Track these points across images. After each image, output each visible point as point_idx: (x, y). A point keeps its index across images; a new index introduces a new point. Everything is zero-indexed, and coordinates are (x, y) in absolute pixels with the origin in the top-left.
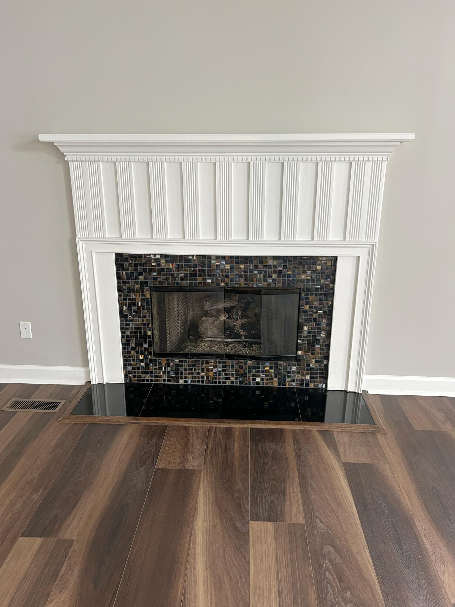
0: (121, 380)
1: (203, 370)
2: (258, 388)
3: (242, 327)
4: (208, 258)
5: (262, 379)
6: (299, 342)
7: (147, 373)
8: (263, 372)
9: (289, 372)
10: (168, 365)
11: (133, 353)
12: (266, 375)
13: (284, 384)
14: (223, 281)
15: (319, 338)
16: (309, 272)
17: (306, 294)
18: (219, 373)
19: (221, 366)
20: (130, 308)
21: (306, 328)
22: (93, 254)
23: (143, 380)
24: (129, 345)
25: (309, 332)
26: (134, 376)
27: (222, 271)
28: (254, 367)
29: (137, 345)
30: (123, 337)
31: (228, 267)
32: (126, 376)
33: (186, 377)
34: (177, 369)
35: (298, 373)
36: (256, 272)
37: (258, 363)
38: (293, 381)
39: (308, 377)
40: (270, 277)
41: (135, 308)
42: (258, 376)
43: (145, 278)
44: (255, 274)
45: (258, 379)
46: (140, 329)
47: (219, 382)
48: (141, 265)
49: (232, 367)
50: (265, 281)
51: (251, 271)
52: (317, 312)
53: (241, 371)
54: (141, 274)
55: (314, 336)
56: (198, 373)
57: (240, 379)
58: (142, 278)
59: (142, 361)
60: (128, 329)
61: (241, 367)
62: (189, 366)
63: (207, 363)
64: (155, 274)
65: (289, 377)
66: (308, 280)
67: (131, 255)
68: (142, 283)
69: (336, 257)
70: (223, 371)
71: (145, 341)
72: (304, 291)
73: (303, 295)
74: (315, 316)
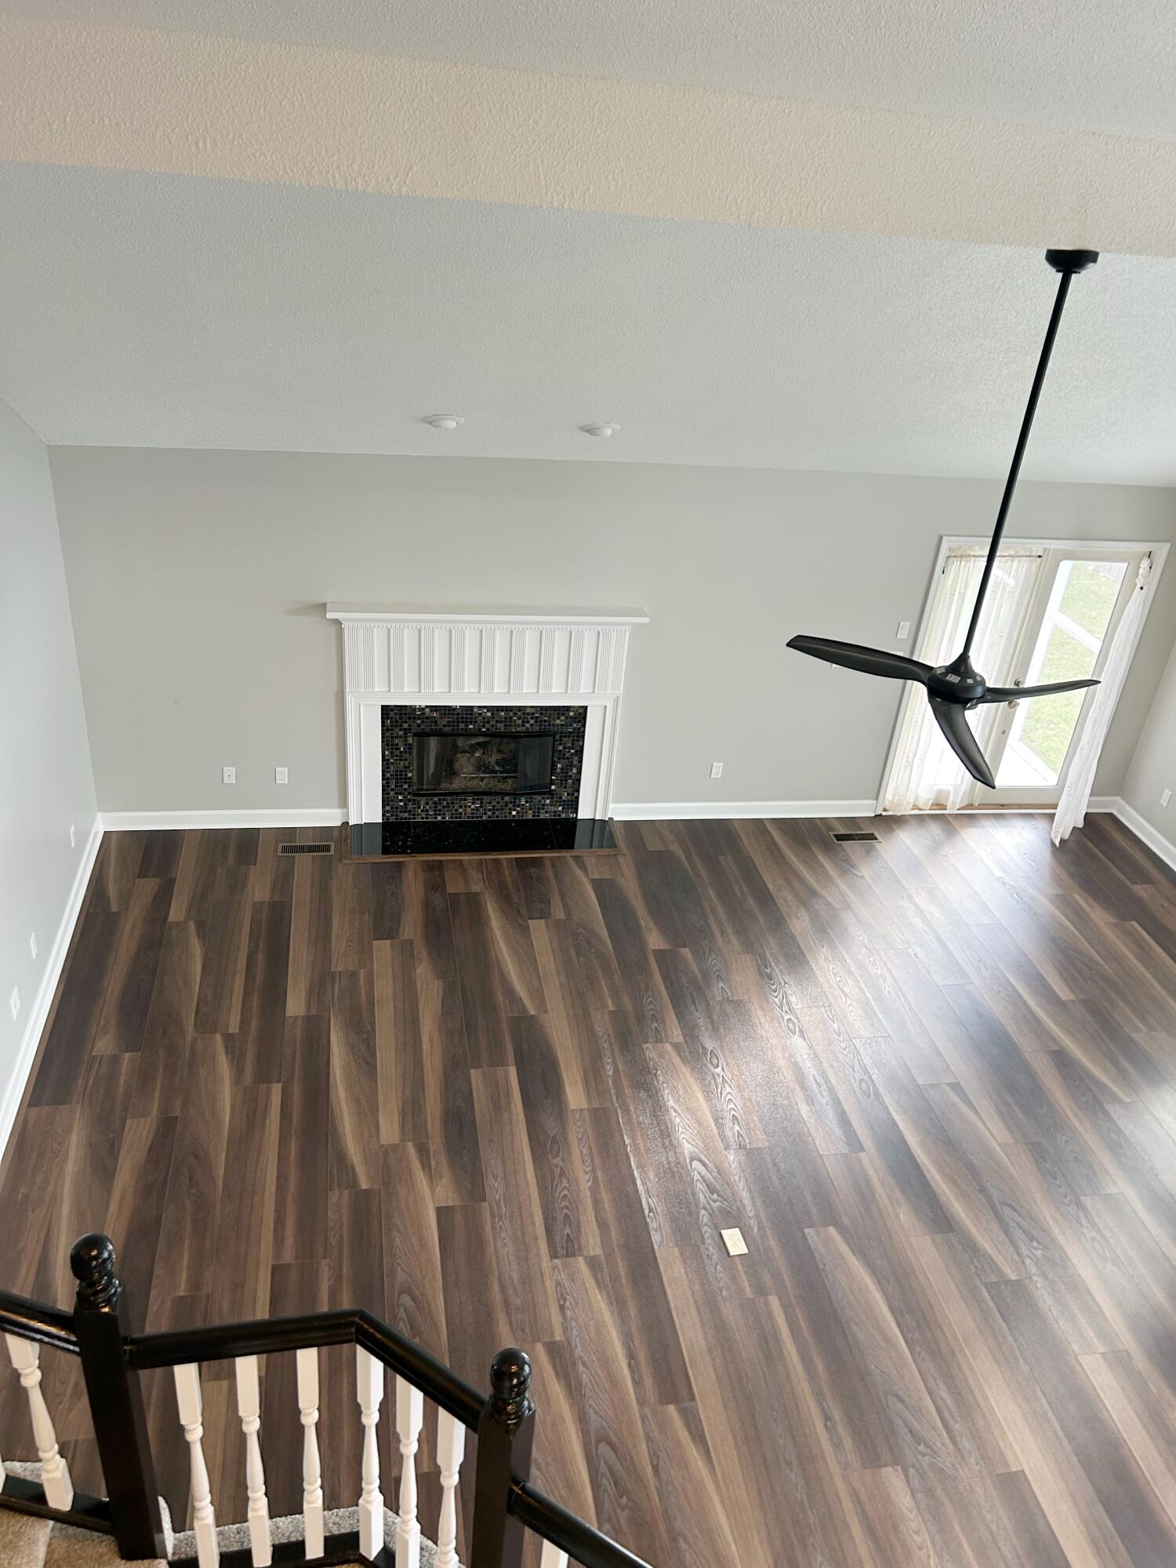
0: (378, 818)
1: (461, 807)
2: (513, 821)
3: (497, 763)
4: (471, 708)
5: (518, 813)
6: (553, 778)
7: (405, 812)
8: (518, 806)
9: (543, 805)
10: (427, 804)
11: (392, 793)
12: (522, 809)
13: (538, 816)
14: (484, 726)
15: (570, 774)
16: (563, 718)
17: (561, 737)
18: (477, 809)
19: (479, 802)
20: (392, 753)
21: (559, 766)
22: (361, 706)
23: (401, 819)
24: (388, 786)
25: (562, 769)
26: (392, 815)
27: (484, 718)
28: (511, 802)
29: (396, 786)
30: (383, 779)
31: (489, 714)
32: (383, 815)
33: (444, 814)
34: (436, 807)
35: (552, 805)
36: (515, 718)
37: (514, 798)
38: (547, 812)
39: (560, 808)
40: (528, 722)
41: (397, 753)
42: (515, 810)
43: (409, 726)
44: (515, 720)
45: (514, 813)
46: (401, 771)
47: (477, 817)
48: (405, 714)
49: (490, 803)
50: (524, 726)
51: (511, 718)
52: (569, 752)
53: (498, 806)
54: (405, 722)
55: (567, 773)
56: (457, 810)
57: (497, 813)
58: (406, 726)
59: (401, 801)
60: (388, 772)
61: (498, 802)
62: (447, 803)
63: (465, 800)
64: (419, 722)
65: (543, 809)
66: (562, 724)
67: (396, 707)
68: (405, 729)
69: (586, 707)
70: (481, 807)
71: (405, 783)
72: (558, 733)
73: (558, 737)
74: (567, 755)
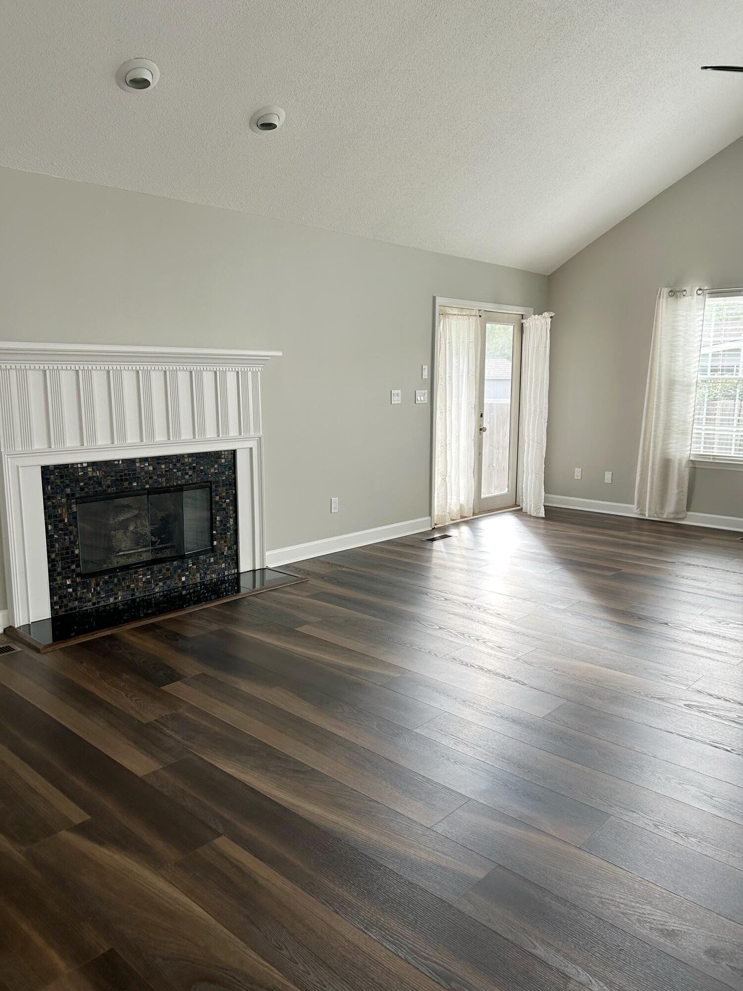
0: (47, 614)
1: (132, 582)
2: (184, 588)
3: (153, 533)
4: (132, 461)
5: (187, 578)
6: (214, 532)
7: (75, 600)
8: (187, 570)
9: (209, 565)
10: (98, 585)
11: (59, 578)
12: (190, 573)
13: (205, 578)
14: (147, 483)
15: (228, 525)
16: (216, 466)
17: (216, 486)
18: (149, 582)
19: (149, 573)
20: (56, 526)
21: (218, 518)
22: (20, 469)
24: (55, 570)
25: (221, 521)
26: (60, 607)
27: (146, 473)
28: (179, 567)
29: (63, 569)
31: (151, 468)
32: (52, 608)
33: (117, 594)
34: (107, 587)
35: (216, 563)
36: (175, 470)
37: (182, 562)
38: (213, 572)
39: (224, 566)
40: (187, 474)
41: (61, 526)
42: (183, 575)
43: (72, 490)
44: (175, 473)
45: (183, 579)
46: (68, 548)
47: (149, 591)
48: (67, 476)
49: (160, 571)
50: (183, 478)
51: (172, 469)
52: (225, 502)
53: (168, 574)
54: (68, 486)
55: (225, 525)
56: (128, 587)
57: (168, 582)
58: (68, 491)
59: (69, 586)
60: (53, 552)
61: (168, 570)
62: (119, 580)
63: (136, 573)
64: (82, 484)
65: (208, 569)
66: (216, 473)
67: (57, 467)
68: (68, 495)
69: (236, 450)
70: (152, 577)
71: (73, 562)
72: (213, 483)
73: (213, 487)
74: (224, 505)
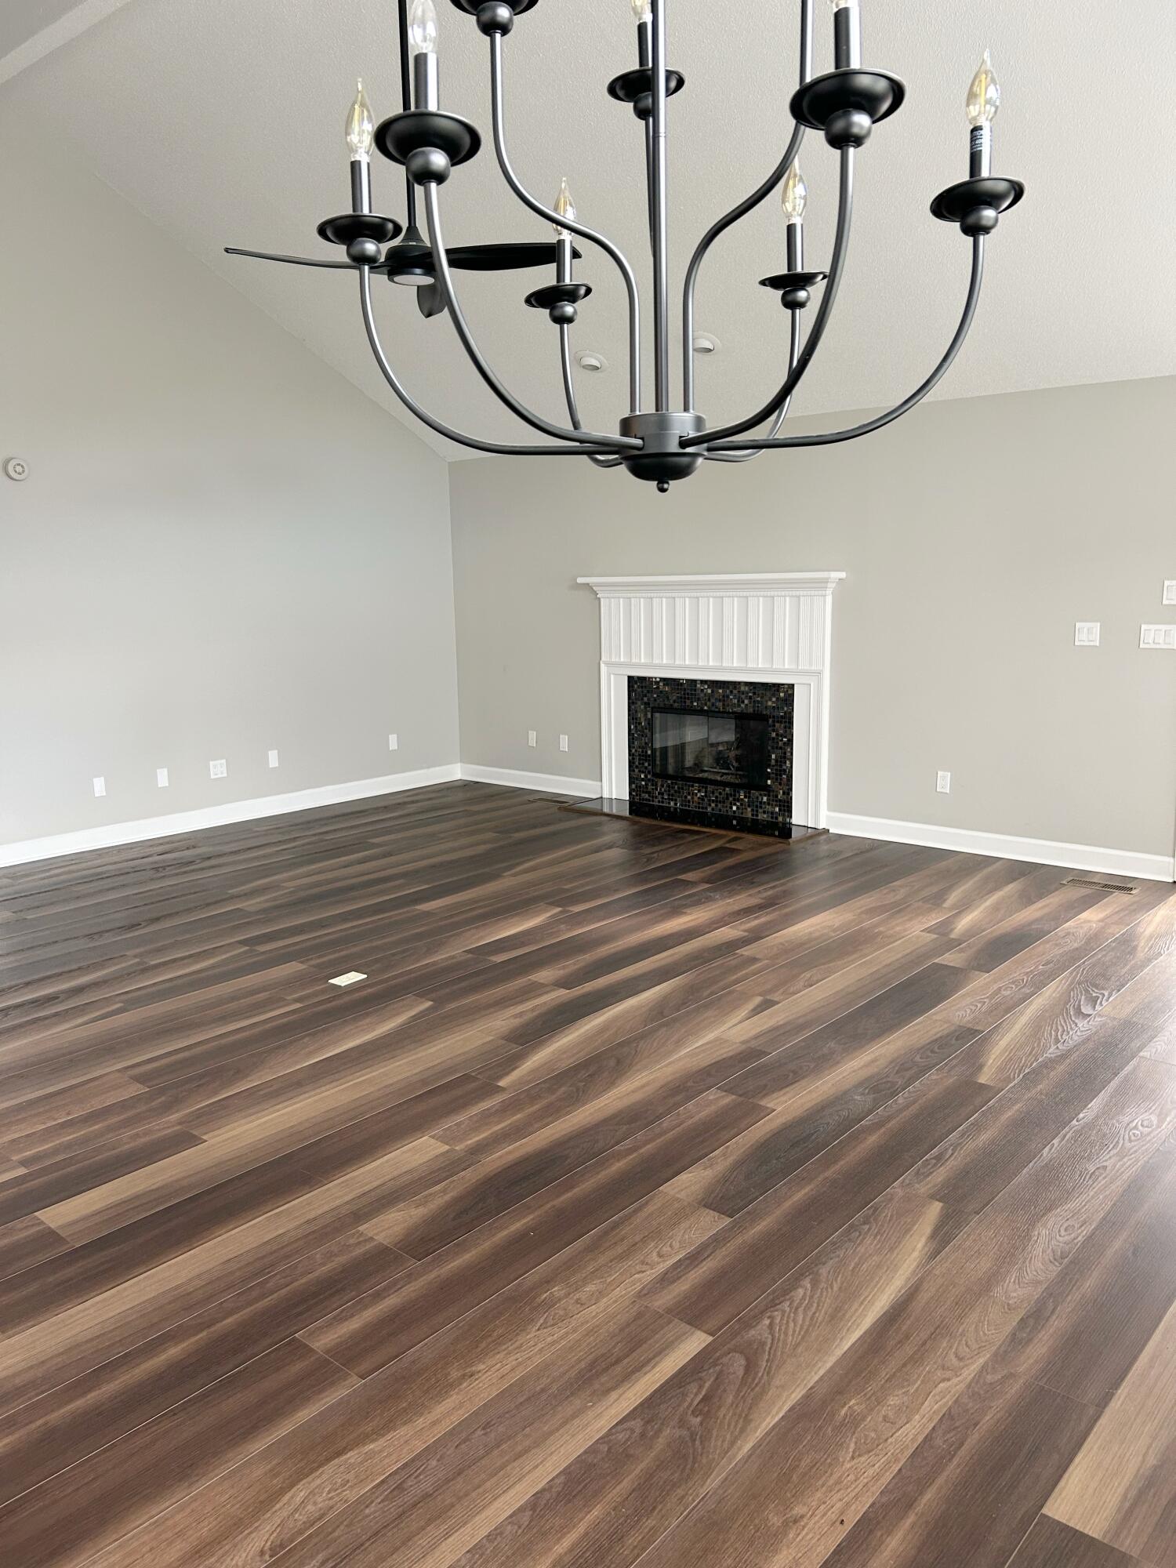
0: (626, 796)
1: (689, 794)
2: (734, 818)
4: (695, 681)
5: (738, 808)
6: (768, 770)
7: (646, 792)
8: (738, 800)
9: (761, 803)
10: (663, 786)
11: (636, 770)
12: (742, 804)
13: (757, 816)
14: (706, 704)
15: (784, 767)
16: (774, 699)
17: (774, 721)
18: (702, 798)
19: (704, 790)
20: (636, 727)
21: (773, 756)
22: (612, 676)
23: (643, 799)
24: (633, 763)
25: (776, 761)
26: (637, 795)
27: (705, 695)
28: (731, 795)
29: (639, 764)
30: (630, 755)
31: (709, 691)
32: (630, 794)
33: (676, 800)
34: (669, 791)
35: (769, 804)
36: (731, 697)
37: (735, 791)
38: (764, 812)
39: (777, 809)
40: (743, 702)
41: (639, 727)
42: (735, 804)
43: (648, 699)
44: (731, 699)
45: (734, 808)
46: (642, 747)
47: (703, 808)
48: (645, 687)
49: (713, 793)
50: (739, 706)
52: (782, 740)
53: (720, 798)
54: (646, 695)
55: (781, 766)
56: (686, 797)
57: (720, 806)
58: (645, 699)
59: (643, 780)
60: (633, 747)
61: (720, 794)
62: (679, 788)
63: (693, 786)
64: (655, 696)
65: (761, 807)
66: (774, 707)
67: (639, 678)
68: (645, 703)
69: (793, 685)
70: (706, 796)
71: (646, 760)
72: (770, 717)
73: (770, 722)
74: (780, 744)
